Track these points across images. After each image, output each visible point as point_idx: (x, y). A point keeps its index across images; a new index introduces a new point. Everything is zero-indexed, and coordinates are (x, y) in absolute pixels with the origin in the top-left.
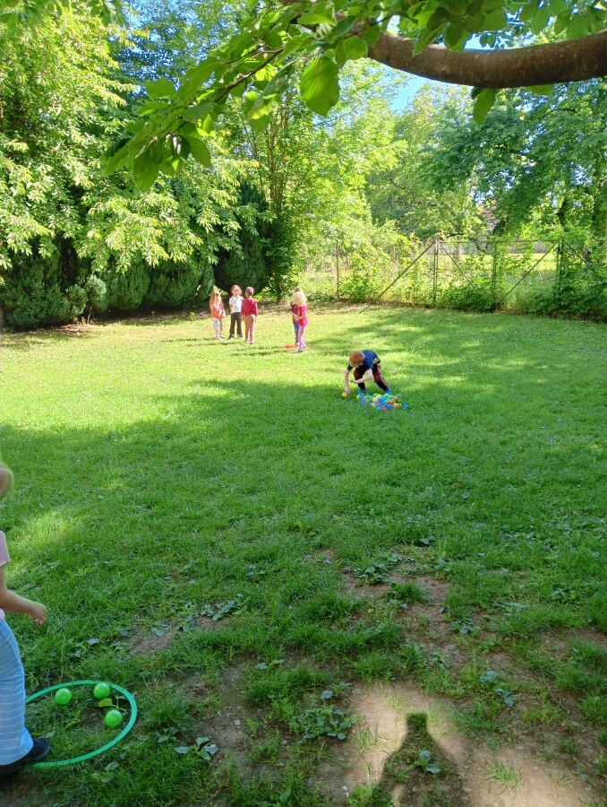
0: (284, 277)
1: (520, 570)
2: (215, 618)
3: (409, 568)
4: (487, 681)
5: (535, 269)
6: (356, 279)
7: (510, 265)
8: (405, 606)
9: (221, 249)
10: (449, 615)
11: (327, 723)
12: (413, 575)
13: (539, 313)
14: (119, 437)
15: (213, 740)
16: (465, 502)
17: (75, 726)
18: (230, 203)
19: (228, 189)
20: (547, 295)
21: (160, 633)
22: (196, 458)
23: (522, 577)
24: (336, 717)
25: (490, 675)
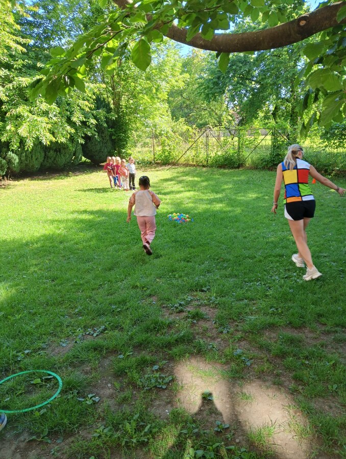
0: (123, 151)
1: (253, 300)
2: (95, 335)
3: (197, 303)
4: (237, 355)
5: (260, 144)
6: (164, 151)
7: (247, 142)
8: (195, 321)
9: (86, 135)
10: (217, 324)
11: (157, 381)
12: (199, 306)
13: (263, 168)
14: (33, 243)
15: (97, 394)
16: (225, 268)
17: (21, 394)
18: (90, 108)
19: (88, 101)
20: (267, 158)
21: (64, 345)
22: (78, 253)
23: (254, 304)
24: (160, 378)
25: (239, 351)
